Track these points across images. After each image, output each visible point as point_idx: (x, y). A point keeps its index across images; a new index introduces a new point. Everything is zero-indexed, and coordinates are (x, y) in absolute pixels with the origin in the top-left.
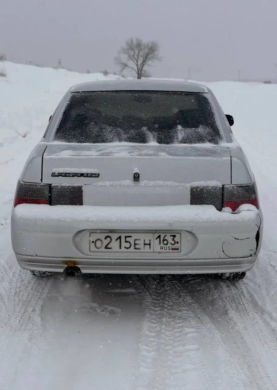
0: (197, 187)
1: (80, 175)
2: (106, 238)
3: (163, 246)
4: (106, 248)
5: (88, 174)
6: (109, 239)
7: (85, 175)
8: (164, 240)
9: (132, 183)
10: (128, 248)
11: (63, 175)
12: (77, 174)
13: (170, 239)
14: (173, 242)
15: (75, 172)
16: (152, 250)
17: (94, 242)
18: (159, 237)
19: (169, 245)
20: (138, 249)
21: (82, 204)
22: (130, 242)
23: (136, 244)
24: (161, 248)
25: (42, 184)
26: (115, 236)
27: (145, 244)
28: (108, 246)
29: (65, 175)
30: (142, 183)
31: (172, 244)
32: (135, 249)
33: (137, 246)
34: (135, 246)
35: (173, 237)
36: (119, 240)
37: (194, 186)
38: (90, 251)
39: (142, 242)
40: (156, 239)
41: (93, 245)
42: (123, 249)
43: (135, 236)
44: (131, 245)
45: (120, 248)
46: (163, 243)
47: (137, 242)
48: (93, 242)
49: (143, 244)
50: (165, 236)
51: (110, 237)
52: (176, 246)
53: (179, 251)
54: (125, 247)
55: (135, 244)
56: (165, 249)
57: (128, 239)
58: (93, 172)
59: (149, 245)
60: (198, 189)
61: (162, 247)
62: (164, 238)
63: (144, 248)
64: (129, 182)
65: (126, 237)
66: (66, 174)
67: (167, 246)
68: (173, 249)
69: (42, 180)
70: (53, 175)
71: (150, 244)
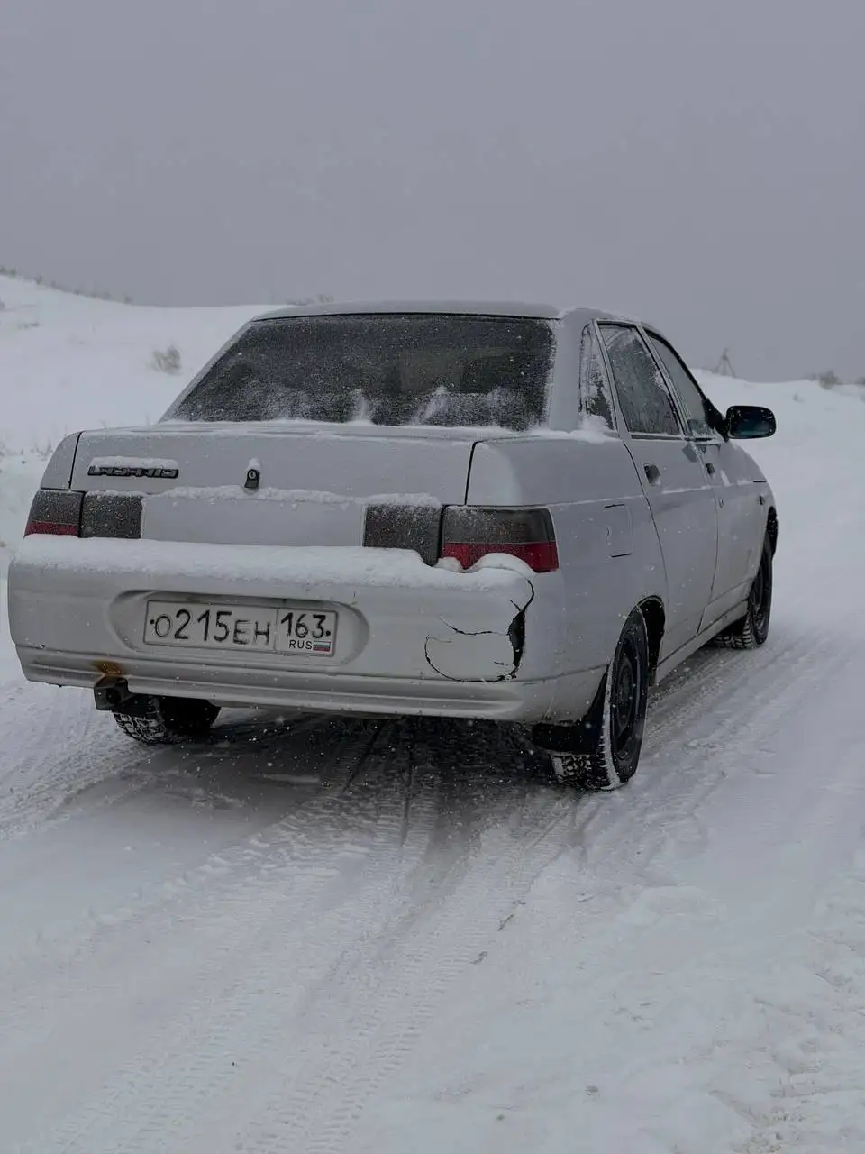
0: (383, 507)
1: (139, 473)
2: (178, 615)
3: (297, 639)
4: (177, 636)
5: (155, 470)
6: (184, 617)
7: (150, 473)
8: (298, 626)
9: (242, 492)
10: (221, 640)
11: (110, 472)
12: (136, 469)
13: (312, 623)
14: (318, 632)
15: (132, 467)
16: (270, 647)
17: (155, 621)
18: (289, 617)
19: (309, 637)
20: (241, 642)
21: (139, 537)
22: (225, 626)
23: (239, 632)
24: (292, 644)
25: (70, 492)
26: (197, 610)
27: (257, 633)
28: (183, 633)
29: (113, 471)
30: (263, 493)
31: (314, 636)
32: (236, 641)
33: (240, 637)
34: (235, 636)
35: (318, 620)
36: (205, 619)
37: (375, 503)
38: (144, 641)
39: (252, 627)
40: (283, 622)
41: (151, 627)
42: (211, 642)
43: (238, 613)
44: (227, 633)
45: (205, 639)
46: (296, 630)
47: (241, 626)
48: (152, 622)
49: (253, 633)
50: (302, 616)
51: (188, 613)
52: (325, 641)
53: (330, 652)
54: (215, 637)
55: (237, 631)
56: (301, 646)
57: (223, 619)
58: (166, 467)
59: (264, 636)
60: (384, 510)
61: (293, 642)
62: (299, 620)
63: (255, 639)
64: (236, 490)
65: (219, 614)
66: (114, 469)
67: (305, 639)
68: (316, 648)
69: (70, 483)
70: (92, 473)
71: (267, 634)
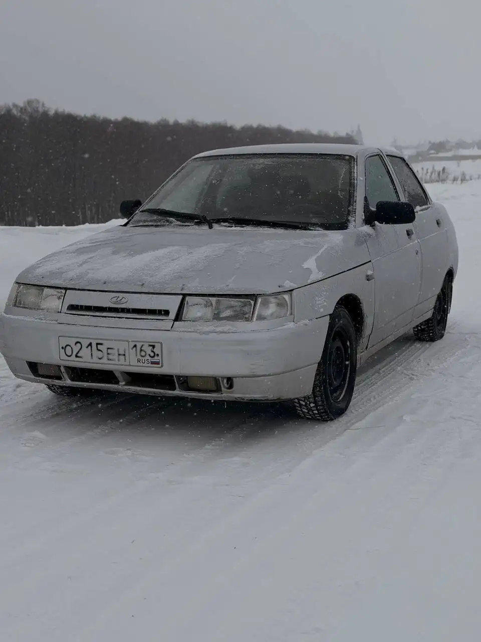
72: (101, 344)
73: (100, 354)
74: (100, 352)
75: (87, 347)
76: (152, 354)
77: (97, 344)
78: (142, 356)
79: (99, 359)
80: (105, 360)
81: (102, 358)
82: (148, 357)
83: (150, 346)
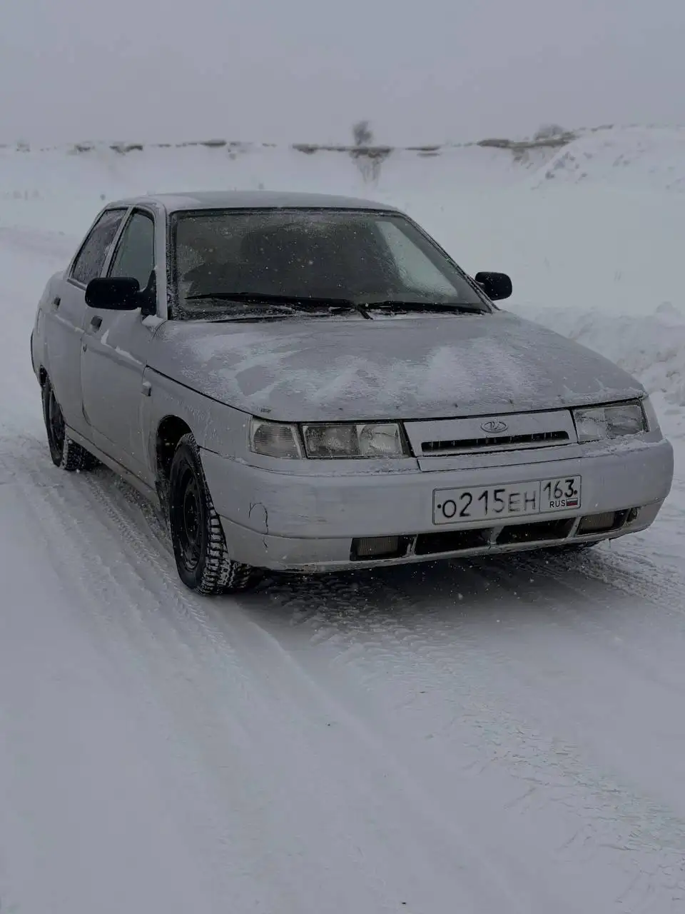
72: (503, 491)
73: (498, 505)
74: (500, 502)
75: (480, 499)
76: (569, 492)
77: (496, 492)
78: (556, 497)
79: (498, 512)
80: (505, 513)
81: (501, 510)
82: (564, 497)
83: (567, 481)
